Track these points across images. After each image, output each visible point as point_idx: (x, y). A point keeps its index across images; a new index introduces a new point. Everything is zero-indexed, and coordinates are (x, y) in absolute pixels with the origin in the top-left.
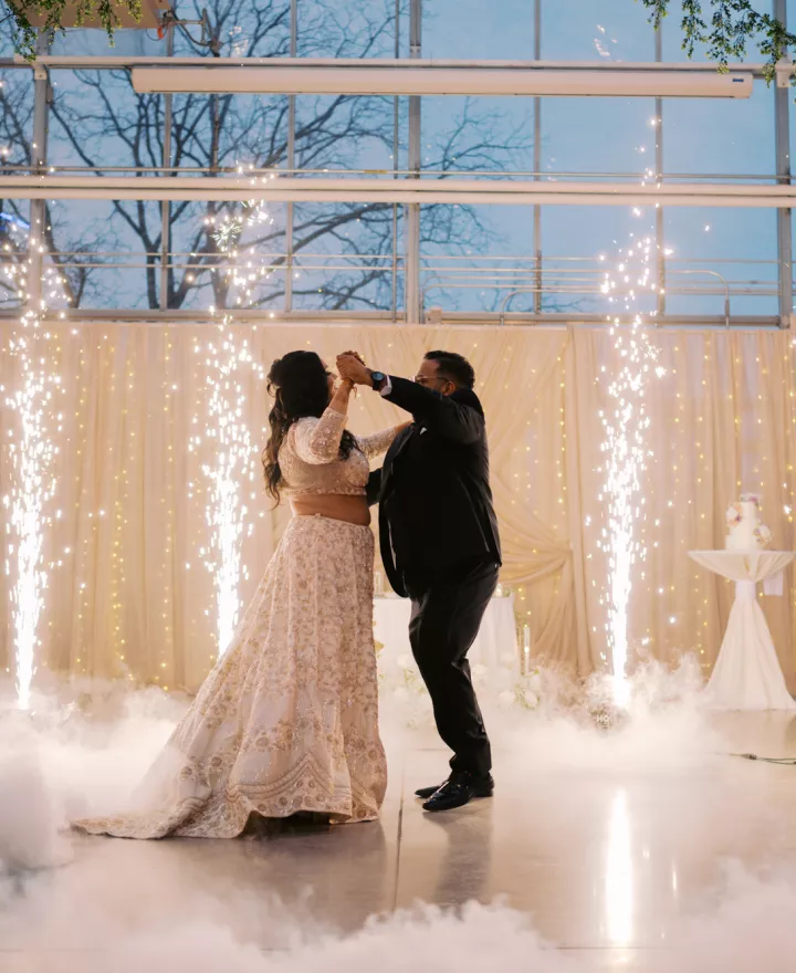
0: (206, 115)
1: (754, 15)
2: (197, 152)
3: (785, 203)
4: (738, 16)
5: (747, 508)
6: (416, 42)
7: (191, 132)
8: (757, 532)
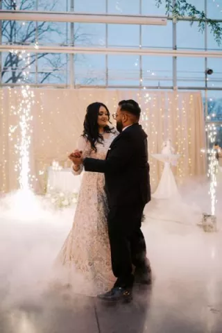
0: (9, 24)
1: (187, 4)
2: (6, 34)
3: (175, 55)
4: (183, 4)
5: (168, 142)
6: (72, 7)
7: (5, 28)
8: (170, 149)
